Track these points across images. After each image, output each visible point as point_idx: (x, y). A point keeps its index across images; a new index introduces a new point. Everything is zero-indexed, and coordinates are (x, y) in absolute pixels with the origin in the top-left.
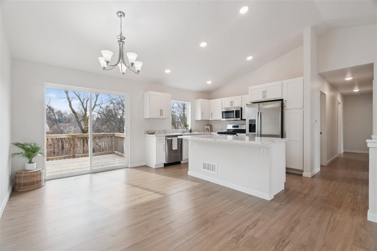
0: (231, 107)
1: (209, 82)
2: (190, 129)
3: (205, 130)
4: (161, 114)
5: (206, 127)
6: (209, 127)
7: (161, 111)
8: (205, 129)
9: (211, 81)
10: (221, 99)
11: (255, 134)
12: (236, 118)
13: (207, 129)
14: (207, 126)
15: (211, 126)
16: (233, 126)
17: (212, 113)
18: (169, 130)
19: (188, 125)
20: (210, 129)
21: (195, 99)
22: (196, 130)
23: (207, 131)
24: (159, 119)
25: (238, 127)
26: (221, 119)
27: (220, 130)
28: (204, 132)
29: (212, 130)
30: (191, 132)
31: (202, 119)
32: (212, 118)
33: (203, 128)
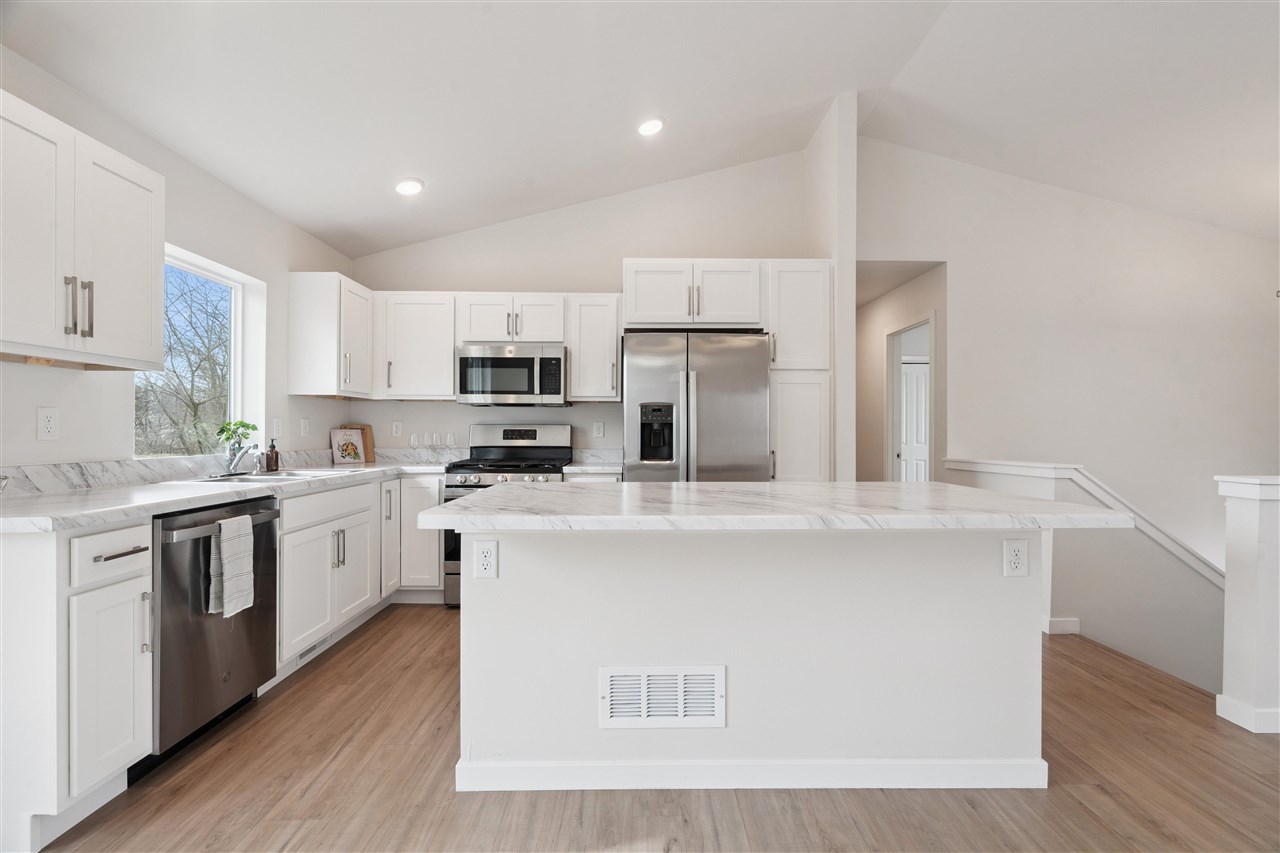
0: (509, 338)
1: (409, 189)
2: (263, 449)
3: (337, 454)
4: (81, 327)
5: (340, 438)
6: (355, 437)
7: (82, 295)
8: (335, 446)
9: (422, 183)
10: (446, 297)
11: (675, 468)
12: (541, 393)
13: (349, 450)
14: (348, 432)
15: (365, 430)
16: (505, 431)
17: (390, 364)
18: (118, 462)
19: (247, 421)
20: (361, 450)
21: (291, 271)
22: (293, 453)
23: (348, 459)
24: (53, 368)
25: (532, 435)
26: (454, 398)
27: (426, 454)
28: (333, 462)
29: (375, 450)
30: (277, 470)
31: (342, 389)
32: (389, 386)
33: (328, 446)
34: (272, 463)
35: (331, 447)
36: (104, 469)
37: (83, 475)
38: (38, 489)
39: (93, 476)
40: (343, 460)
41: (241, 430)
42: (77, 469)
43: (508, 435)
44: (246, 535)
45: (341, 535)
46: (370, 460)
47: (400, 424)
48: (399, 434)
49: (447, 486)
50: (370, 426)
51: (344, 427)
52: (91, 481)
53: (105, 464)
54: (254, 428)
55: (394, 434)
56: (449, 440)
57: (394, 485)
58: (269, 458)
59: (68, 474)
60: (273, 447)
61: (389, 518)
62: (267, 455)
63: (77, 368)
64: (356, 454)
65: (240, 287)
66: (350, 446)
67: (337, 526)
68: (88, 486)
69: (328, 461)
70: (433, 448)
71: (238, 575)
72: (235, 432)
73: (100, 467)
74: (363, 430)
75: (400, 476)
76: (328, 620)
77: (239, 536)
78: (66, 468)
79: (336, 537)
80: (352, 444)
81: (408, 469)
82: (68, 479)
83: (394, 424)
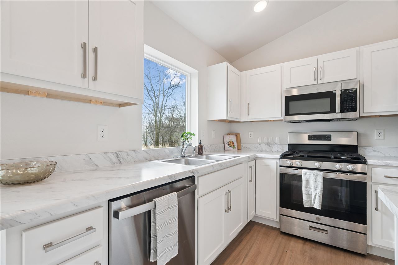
0: (315, 82)
2: (197, 144)
3: (226, 146)
5: (228, 139)
6: (233, 139)
8: (225, 143)
13: (231, 144)
14: (231, 136)
15: (237, 135)
16: (309, 136)
17: (249, 104)
18: (134, 151)
19: (191, 132)
20: (235, 144)
21: (208, 66)
22: (209, 146)
23: (231, 148)
24: (104, 106)
25: (328, 138)
26: (282, 118)
27: (264, 147)
28: (225, 150)
29: (242, 144)
30: (202, 154)
31: (228, 116)
32: (249, 115)
33: (223, 142)
34: (200, 150)
35: (224, 143)
36: (128, 155)
37: (118, 157)
38: (96, 165)
39: (123, 158)
40: (229, 149)
41: (189, 136)
42: (115, 155)
43: (311, 137)
44: (173, 207)
45: (229, 194)
46: (239, 149)
47: (252, 133)
48: (252, 137)
49: (281, 166)
50: (239, 134)
51: (229, 134)
52: (122, 160)
53: (128, 152)
54: (194, 135)
55: (250, 137)
56: (277, 140)
57: (252, 164)
58: (199, 148)
59: (111, 157)
60: (200, 143)
61: (251, 181)
62: (198, 147)
63: (116, 106)
64: (234, 146)
65: (189, 74)
66: (231, 143)
67: (226, 189)
68: (121, 163)
69: (222, 149)
70: (268, 144)
71: (168, 236)
72: (186, 137)
73: (126, 154)
74: (236, 135)
75: (255, 159)
76: (223, 242)
77: (169, 208)
78: (110, 154)
79: (227, 195)
80: (232, 142)
81: (259, 155)
82: (111, 160)
83: (250, 132)
